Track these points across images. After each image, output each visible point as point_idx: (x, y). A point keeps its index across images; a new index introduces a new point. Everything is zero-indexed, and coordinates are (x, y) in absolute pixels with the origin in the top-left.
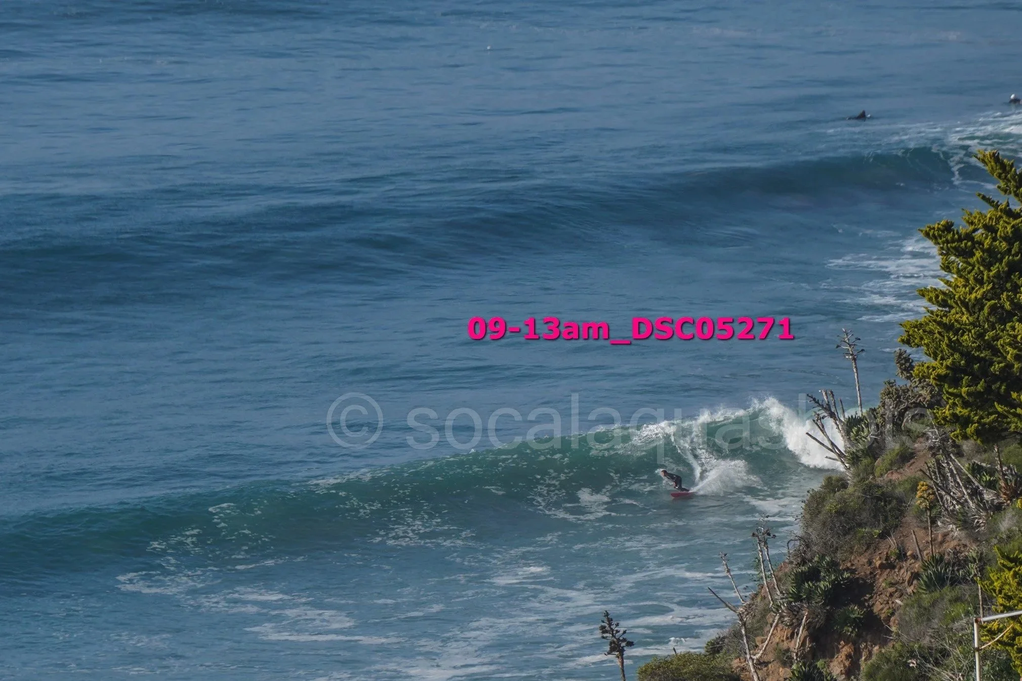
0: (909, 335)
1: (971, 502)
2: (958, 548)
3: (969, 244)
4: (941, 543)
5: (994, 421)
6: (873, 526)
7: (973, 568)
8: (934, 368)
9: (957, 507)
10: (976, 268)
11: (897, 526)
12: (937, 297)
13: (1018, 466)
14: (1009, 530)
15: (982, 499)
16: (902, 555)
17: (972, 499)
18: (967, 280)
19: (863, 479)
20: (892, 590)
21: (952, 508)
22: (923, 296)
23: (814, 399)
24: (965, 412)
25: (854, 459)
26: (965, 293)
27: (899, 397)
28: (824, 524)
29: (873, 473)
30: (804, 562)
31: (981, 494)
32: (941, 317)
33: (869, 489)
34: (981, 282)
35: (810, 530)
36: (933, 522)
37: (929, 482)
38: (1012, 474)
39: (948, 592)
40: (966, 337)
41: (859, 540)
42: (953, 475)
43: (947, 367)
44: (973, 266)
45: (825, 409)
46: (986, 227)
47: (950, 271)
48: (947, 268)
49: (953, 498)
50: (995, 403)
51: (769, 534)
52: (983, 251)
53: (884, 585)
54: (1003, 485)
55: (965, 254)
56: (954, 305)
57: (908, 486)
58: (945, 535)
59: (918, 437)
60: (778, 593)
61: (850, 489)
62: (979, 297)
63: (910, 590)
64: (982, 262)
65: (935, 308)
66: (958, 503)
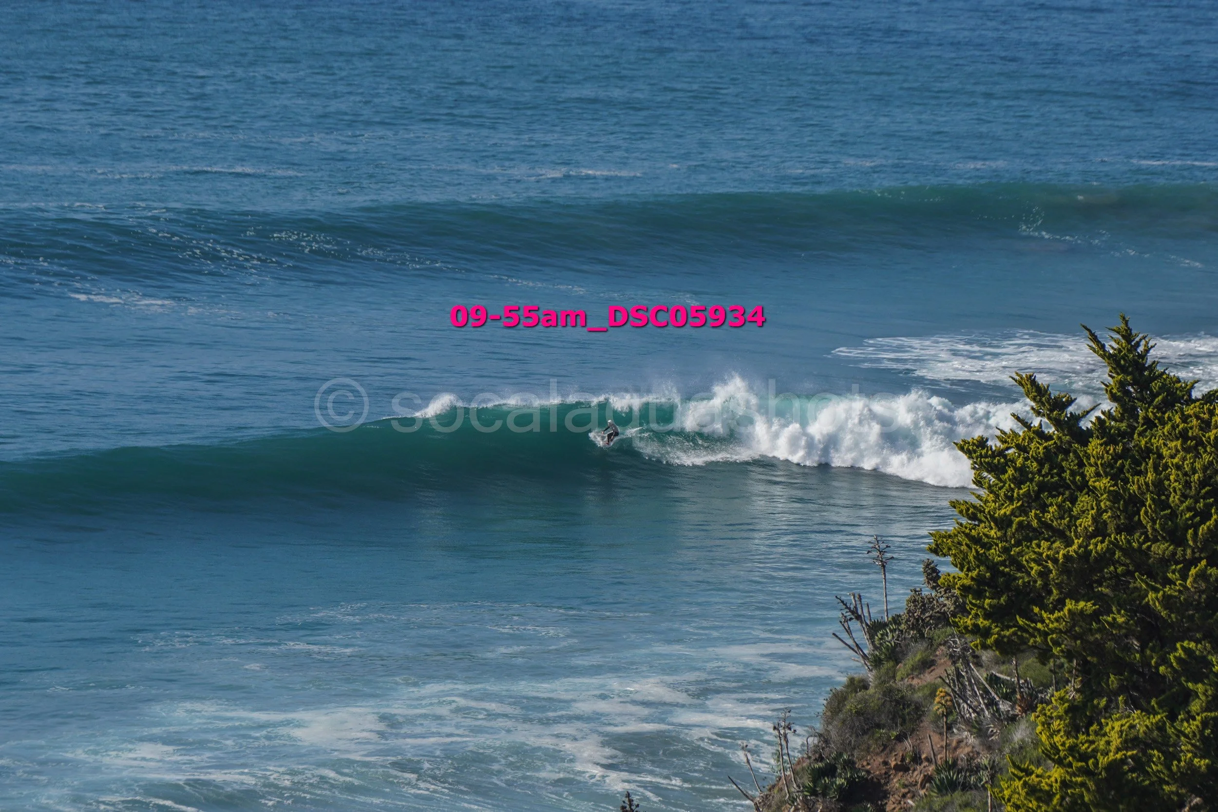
0: (937, 545)
1: (987, 712)
2: (971, 754)
3: (1002, 460)
4: (955, 749)
5: (1015, 633)
6: (891, 728)
7: (985, 776)
8: (960, 579)
9: (973, 715)
10: (1007, 485)
11: (913, 730)
12: (968, 510)
13: (1035, 681)
14: (1023, 741)
15: (998, 710)
16: (916, 759)
17: (988, 709)
18: (997, 496)
19: (884, 682)
20: (906, 790)
21: (968, 715)
22: (954, 507)
23: (843, 602)
24: (987, 623)
25: (877, 662)
26: (995, 509)
27: (924, 605)
28: (844, 721)
29: (894, 677)
30: (821, 759)
31: (997, 704)
32: (970, 530)
33: (888, 692)
34: (1011, 499)
35: (830, 727)
36: (949, 728)
37: (947, 689)
38: (1028, 687)
39: (958, 797)
40: (993, 551)
41: (876, 740)
42: (971, 684)
43: (972, 579)
44: (1005, 483)
45: (853, 612)
46: (1018, 446)
47: (981, 486)
48: (978, 482)
49: (970, 707)
50: (1018, 617)
51: (790, 729)
52: (1015, 469)
53: (897, 785)
54: (1018, 696)
55: (998, 470)
56: (983, 518)
57: (927, 692)
58: (960, 742)
59: (940, 644)
60: (795, 786)
61: (871, 691)
62: (1008, 513)
63: (922, 792)
64: (1013, 479)
65: (964, 521)
66: (974, 711)
